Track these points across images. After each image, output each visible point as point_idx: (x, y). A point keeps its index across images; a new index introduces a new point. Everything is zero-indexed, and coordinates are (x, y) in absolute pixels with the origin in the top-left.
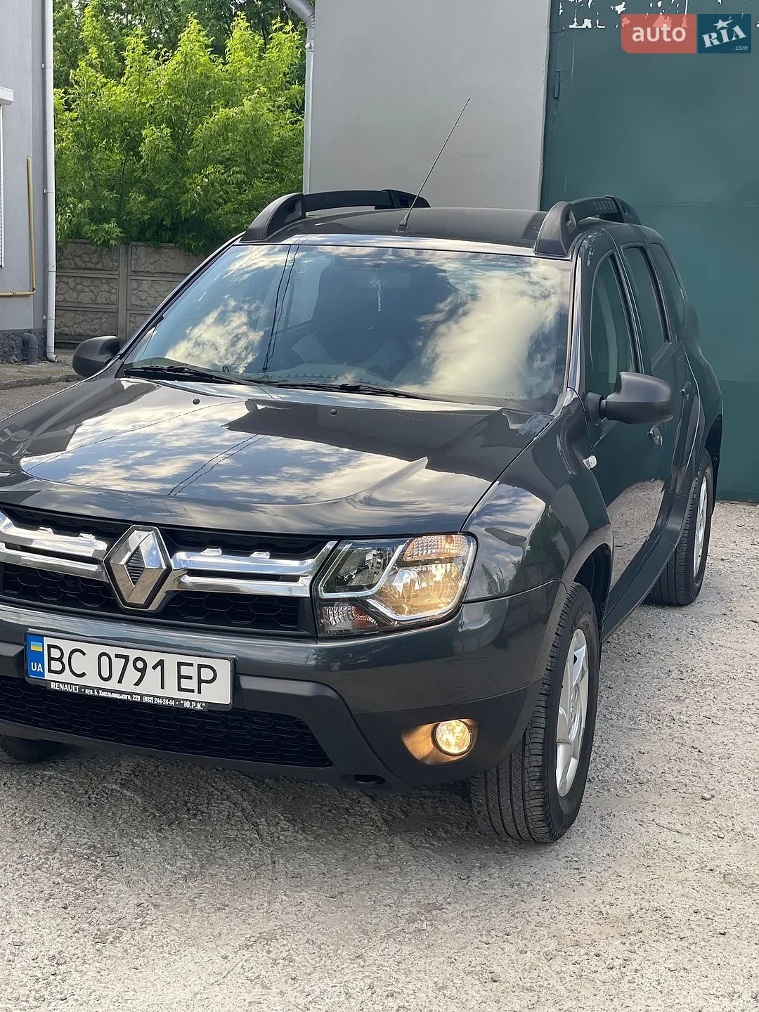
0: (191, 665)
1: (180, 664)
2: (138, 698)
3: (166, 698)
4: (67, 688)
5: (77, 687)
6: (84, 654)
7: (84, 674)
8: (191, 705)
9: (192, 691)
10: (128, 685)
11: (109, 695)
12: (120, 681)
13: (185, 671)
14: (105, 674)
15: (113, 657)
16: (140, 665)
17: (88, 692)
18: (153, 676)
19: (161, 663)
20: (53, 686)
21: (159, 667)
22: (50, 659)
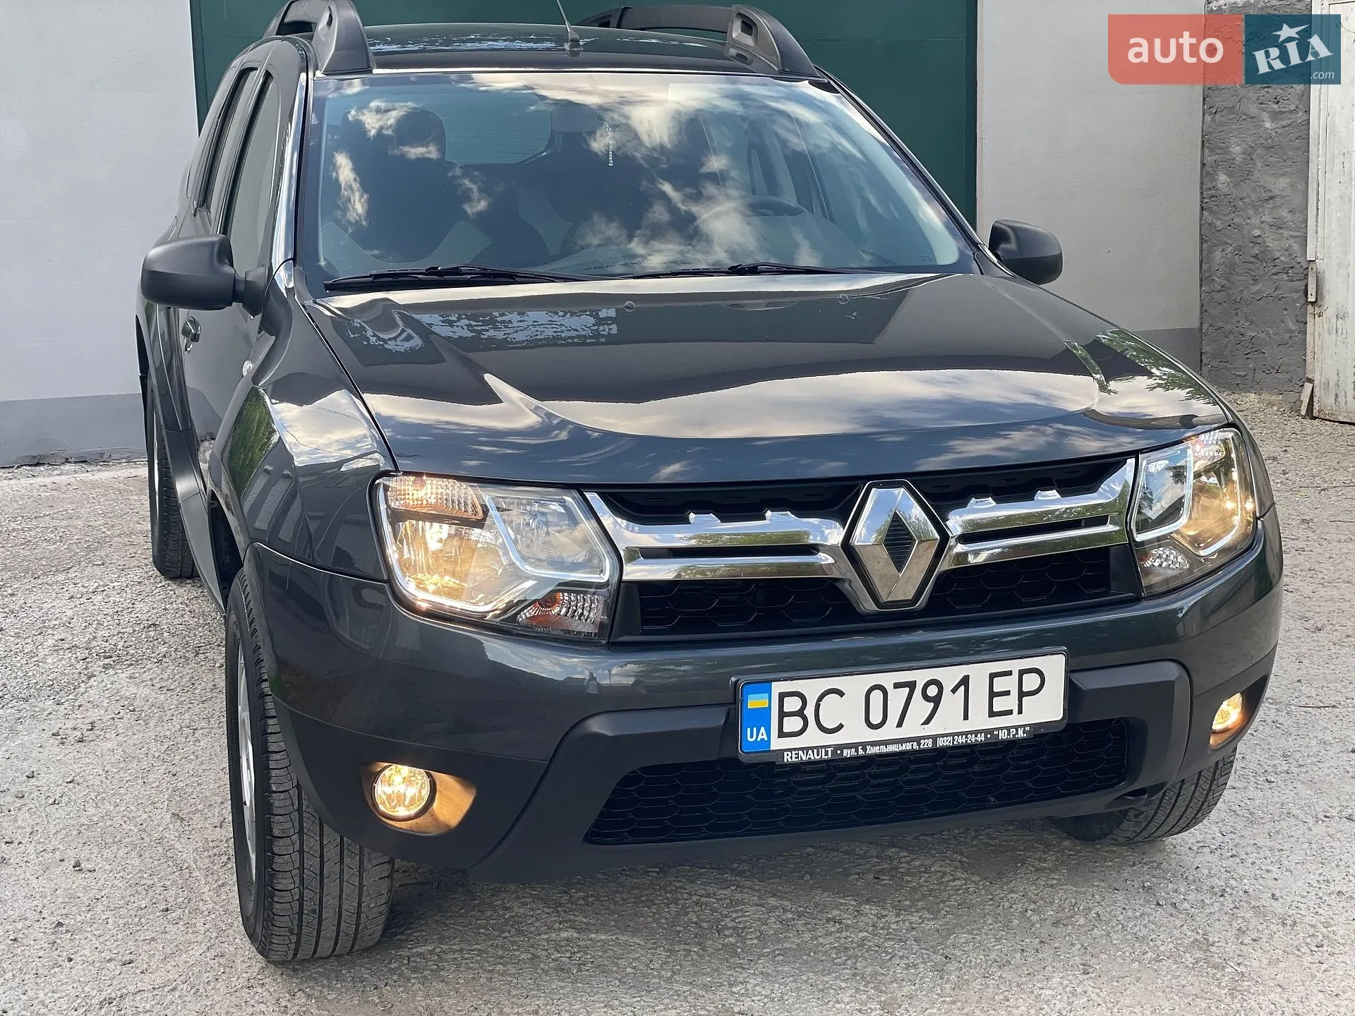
0: (1009, 673)
1: (993, 676)
2: (928, 744)
3: (971, 733)
4: (813, 756)
5: (830, 750)
6: (841, 694)
7: (841, 726)
8: (1009, 734)
9: (1010, 712)
10: (913, 728)
11: (884, 749)
12: (900, 724)
13: (999, 685)
14: (876, 718)
15: (890, 688)
16: (933, 691)
17: (847, 753)
18: (952, 702)
19: (965, 681)
20: (787, 758)
21: (963, 687)
22: (782, 715)
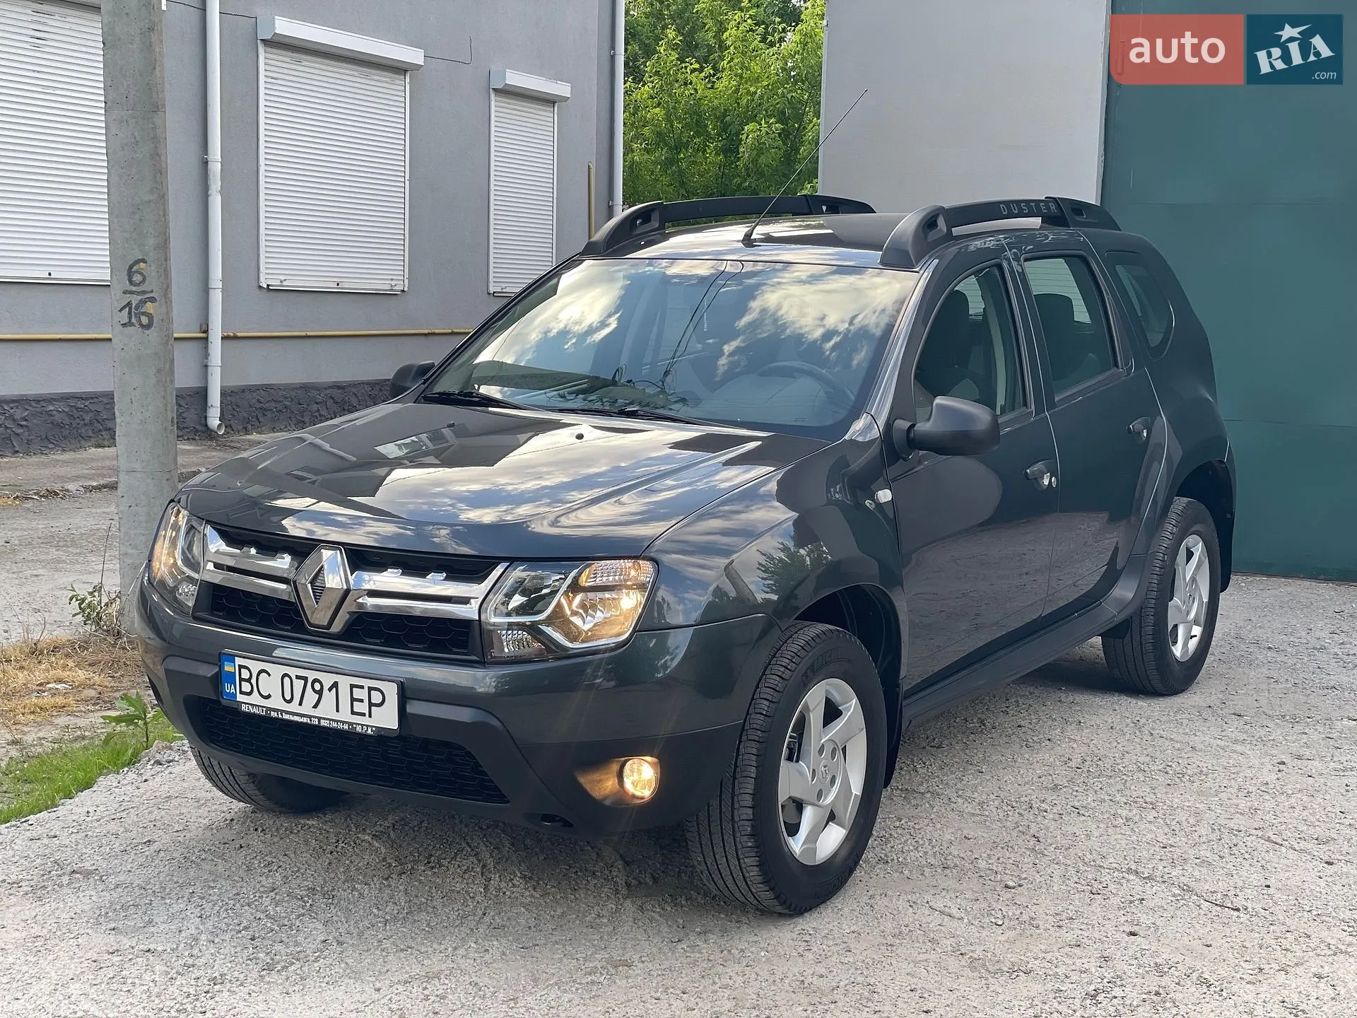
0: (362, 687)
1: (352, 686)
2: (315, 722)
3: (341, 722)
4: (255, 710)
5: (264, 709)
6: (269, 675)
7: (269, 696)
8: (362, 729)
9: (363, 715)
10: (307, 708)
11: (292, 718)
12: (300, 704)
13: (358, 693)
14: (288, 697)
15: (294, 678)
16: (317, 686)
17: (274, 714)
18: (329, 697)
19: (335, 685)
20: (244, 708)
21: (334, 689)
22: (241, 680)
